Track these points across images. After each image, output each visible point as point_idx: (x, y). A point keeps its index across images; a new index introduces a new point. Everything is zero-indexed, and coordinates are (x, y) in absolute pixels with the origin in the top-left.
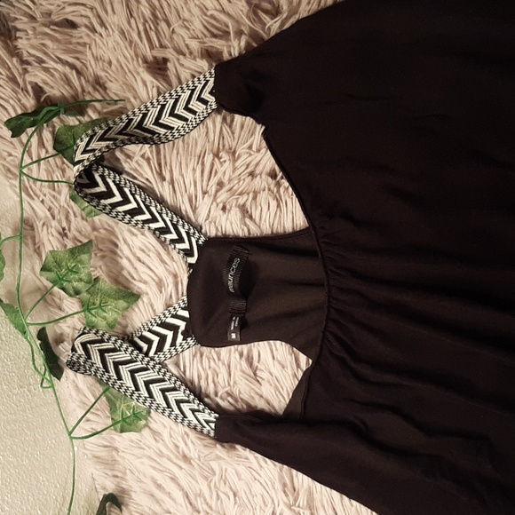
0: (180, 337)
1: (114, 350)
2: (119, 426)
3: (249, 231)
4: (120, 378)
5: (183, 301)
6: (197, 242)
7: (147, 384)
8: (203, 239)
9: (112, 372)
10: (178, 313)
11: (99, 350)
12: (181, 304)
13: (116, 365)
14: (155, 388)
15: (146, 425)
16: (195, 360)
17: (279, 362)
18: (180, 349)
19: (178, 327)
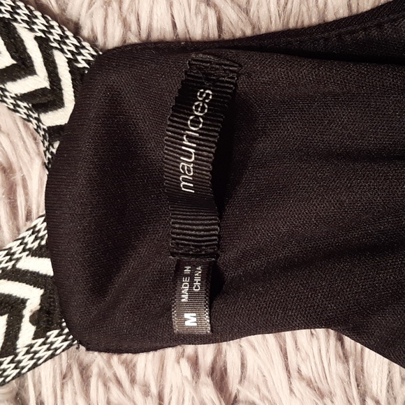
0: (27, 330)
3: (219, 22)
5: (34, 231)
6: (71, 63)
8: (88, 53)
10: (20, 265)
12: (29, 240)
16: (69, 387)
17: (309, 384)
18: (26, 362)
19: (22, 303)
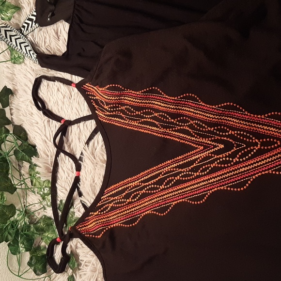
0: (34, 23)
1: (11, 31)
2: (13, 61)
4: (11, 41)
7: (20, 44)
9: (9, 39)
11: (5, 30)
13: (11, 36)
14: (23, 45)
15: (23, 62)
18: (33, 29)
19: (33, 20)
